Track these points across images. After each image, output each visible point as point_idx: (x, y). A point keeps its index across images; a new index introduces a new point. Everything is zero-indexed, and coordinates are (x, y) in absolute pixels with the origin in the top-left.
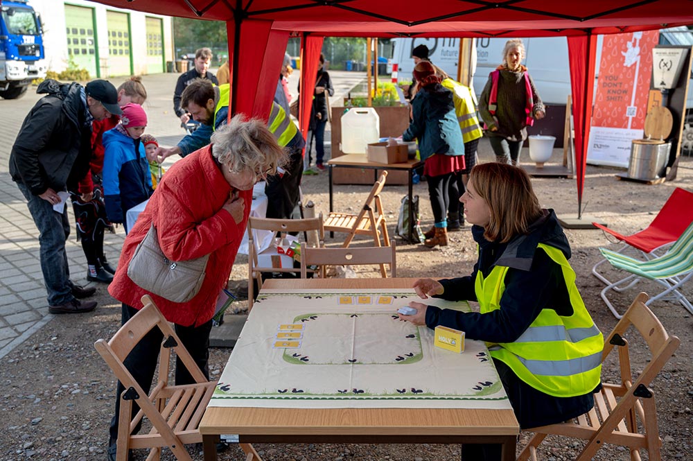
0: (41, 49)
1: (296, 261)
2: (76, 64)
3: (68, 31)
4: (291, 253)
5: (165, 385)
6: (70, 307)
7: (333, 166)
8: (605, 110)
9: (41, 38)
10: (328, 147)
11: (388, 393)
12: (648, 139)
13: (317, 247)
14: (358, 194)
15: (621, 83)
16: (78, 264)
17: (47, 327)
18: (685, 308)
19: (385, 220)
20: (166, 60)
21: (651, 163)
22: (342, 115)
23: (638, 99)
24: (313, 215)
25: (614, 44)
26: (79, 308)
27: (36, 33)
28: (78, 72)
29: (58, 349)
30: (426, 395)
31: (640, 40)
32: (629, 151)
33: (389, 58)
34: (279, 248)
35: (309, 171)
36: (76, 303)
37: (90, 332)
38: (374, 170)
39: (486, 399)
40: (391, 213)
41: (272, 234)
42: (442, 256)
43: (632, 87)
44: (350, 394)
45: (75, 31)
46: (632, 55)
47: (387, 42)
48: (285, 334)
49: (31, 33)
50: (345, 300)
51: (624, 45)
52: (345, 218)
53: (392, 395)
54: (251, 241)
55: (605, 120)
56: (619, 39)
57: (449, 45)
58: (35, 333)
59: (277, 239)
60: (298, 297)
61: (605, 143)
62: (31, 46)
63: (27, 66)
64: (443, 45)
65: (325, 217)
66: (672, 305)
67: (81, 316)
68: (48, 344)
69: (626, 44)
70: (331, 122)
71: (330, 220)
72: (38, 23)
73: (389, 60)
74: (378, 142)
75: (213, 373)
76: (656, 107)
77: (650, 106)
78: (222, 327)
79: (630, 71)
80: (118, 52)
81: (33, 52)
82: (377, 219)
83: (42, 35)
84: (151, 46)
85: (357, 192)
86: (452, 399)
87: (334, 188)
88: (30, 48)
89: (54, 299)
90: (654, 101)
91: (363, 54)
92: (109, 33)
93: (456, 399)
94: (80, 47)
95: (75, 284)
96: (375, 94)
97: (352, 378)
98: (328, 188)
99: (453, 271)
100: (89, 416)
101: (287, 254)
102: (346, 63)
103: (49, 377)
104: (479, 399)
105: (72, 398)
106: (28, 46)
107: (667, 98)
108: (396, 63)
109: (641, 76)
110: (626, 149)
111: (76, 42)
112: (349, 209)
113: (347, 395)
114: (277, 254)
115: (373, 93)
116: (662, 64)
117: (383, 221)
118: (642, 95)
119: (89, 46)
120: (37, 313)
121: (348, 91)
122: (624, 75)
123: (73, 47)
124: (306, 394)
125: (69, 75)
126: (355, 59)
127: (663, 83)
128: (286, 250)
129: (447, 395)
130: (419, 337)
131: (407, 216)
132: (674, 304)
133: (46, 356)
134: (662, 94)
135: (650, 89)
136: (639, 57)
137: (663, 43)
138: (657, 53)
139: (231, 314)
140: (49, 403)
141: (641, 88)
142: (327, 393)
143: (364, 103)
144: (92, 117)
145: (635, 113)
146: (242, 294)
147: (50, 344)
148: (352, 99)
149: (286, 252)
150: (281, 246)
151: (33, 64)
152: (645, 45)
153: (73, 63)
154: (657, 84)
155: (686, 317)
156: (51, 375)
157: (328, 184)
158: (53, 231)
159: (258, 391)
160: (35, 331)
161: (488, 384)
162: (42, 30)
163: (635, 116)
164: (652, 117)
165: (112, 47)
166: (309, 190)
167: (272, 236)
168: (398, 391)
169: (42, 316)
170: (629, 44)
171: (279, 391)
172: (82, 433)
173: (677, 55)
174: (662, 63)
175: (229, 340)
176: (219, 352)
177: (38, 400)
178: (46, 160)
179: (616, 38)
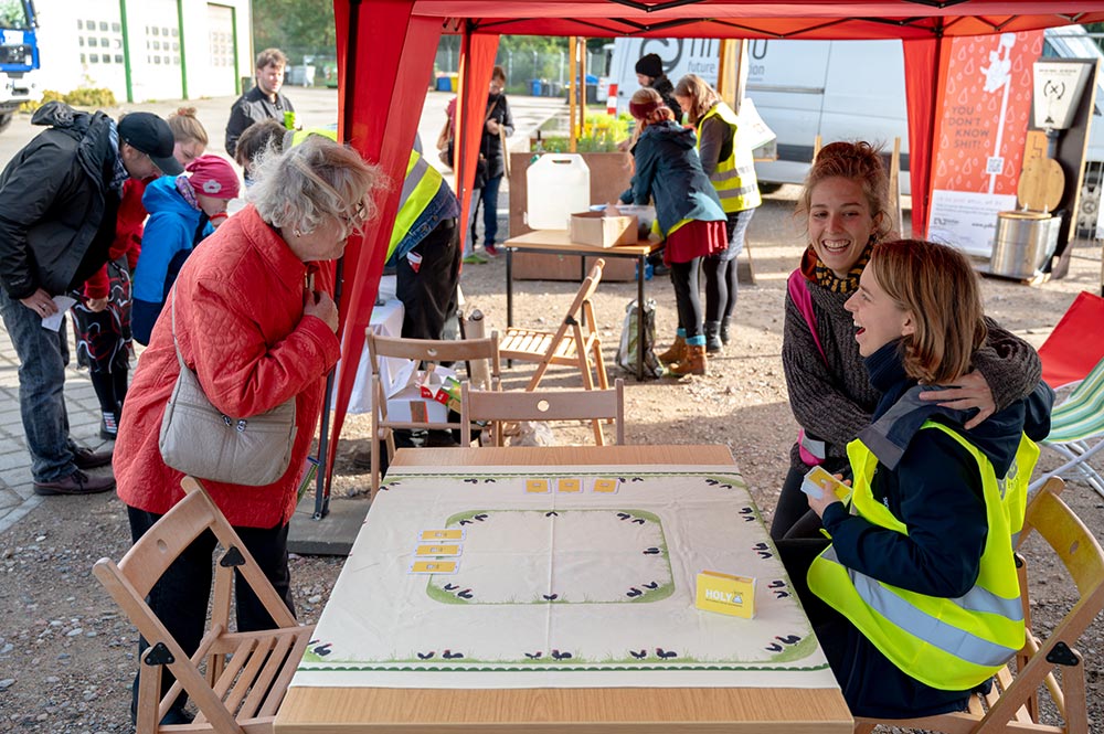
0: (35, 54)
1: (451, 410)
2: (92, 78)
3: (80, 25)
4: (444, 397)
5: (223, 632)
6: (70, 484)
7: (514, 249)
8: (952, 162)
9: (33, 36)
10: (504, 218)
11: (615, 659)
12: (1024, 211)
13: (487, 388)
14: (553, 296)
15: (978, 119)
16: (86, 410)
17: (30, 518)
18: (1096, 491)
19: (601, 341)
20: (242, 74)
21: (1029, 250)
22: (529, 165)
23: (1005, 146)
24: (480, 333)
25: (969, 56)
26: (85, 486)
27: (26, 27)
28: (97, 92)
29: (47, 557)
30: (685, 661)
31: (1012, 50)
32: (993, 230)
33: (600, 76)
34: (424, 389)
35: (472, 257)
36: (80, 478)
37: (102, 528)
38: (580, 258)
39: (791, 669)
40: (607, 328)
41: (412, 365)
42: (694, 401)
43: (997, 125)
44: (547, 661)
45: (91, 26)
46: (997, 74)
47: (597, 50)
48: (432, 549)
49: (18, 26)
50: (535, 486)
51: (985, 57)
52: (534, 336)
53: (624, 662)
54: (375, 376)
55: (951, 180)
56: (978, 46)
57: (702, 55)
58: (9, 529)
59: (419, 373)
60: (454, 480)
61: (951, 217)
62: (18, 48)
63: (10, 81)
64: (692, 55)
65: (500, 335)
66: (1074, 486)
67: (89, 499)
68: (30, 548)
69: (988, 56)
70: (508, 177)
71: (508, 340)
72: (29, 10)
73: (602, 79)
74: (588, 211)
75: (310, 600)
76: (1037, 159)
77: (1027, 157)
78: (325, 520)
79: (994, 98)
80: (162, 60)
81: (20, 57)
82: (586, 340)
83: (36, 30)
84: (216, 52)
85: (550, 293)
86: (730, 669)
87: (515, 285)
88: (15, 51)
89: (42, 473)
90: (1035, 148)
91: (559, 70)
92: (147, 29)
93: (737, 669)
94: (100, 51)
95: (79, 445)
96: (581, 132)
97: (550, 628)
98: (504, 287)
99: (711, 426)
100: (95, 676)
101: (437, 399)
102: (532, 84)
103: (29, 606)
104: (777, 669)
105: (67, 644)
106: (12, 48)
107: (1055, 145)
108: (615, 82)
109: (1012, 107)
110: (986, 226)
111: (93, 43)
112: (539, 320)
113: (542, 662)
114: (420, 399)
115: (577, 130)
116: (1049, 89)
117: (596, 343)
118: (1013, 138)
119: (115, 50)
120: (14, 494)
121: (536, 127)
122: (985, 105)
123: (88, 50)
124: (466, 661)
125: (82, 98)
126: (546, 77)
127: (1049, 120)
128: (434, 393)
129: (720, 662)
130: (667, 553)
131: (635, 334)
132: (1078, 485)
133: (26, 569)
134: (1048, 137)
135: (1028, 129)
136: (1010, 76)
137: (1049, 54)
138: (1041, 71)
139: (342, 498)
140: (28, 652)
141: (1011, 128)
142: (506, 659)
143: (564, 146)
144: (126, 173)
145: (1001, 168)
146: (360, 464)
147: (34, 547)
148: (544, 141)
149: (434, 396)
150: (426, 384)
151: (21, 77)
152: (1020, 56)
153: (88, 77)
154: (1040, 122)
155: (1099, 507)
156: (33, 603)
157: (505, 280)
158: (43, 361)
159: (381, 656)
160: (9, 525)
161: (793, 639)
162: (35, 22)
163: (1000, 173)
164: (1032, 174)
165: (153, 53)
166: (472, 289)
167: (413, 367)
168: (634, 654)
169: (22, 499)
170: (994, 56)
171: (420, 655)
172: (83, 706)
173: (1073, 74)
174: (1049, 86)
175: (339, 544)
176: (321, 563)
177: (9, 647)
178: (39, 242)
179: (972, 46)
